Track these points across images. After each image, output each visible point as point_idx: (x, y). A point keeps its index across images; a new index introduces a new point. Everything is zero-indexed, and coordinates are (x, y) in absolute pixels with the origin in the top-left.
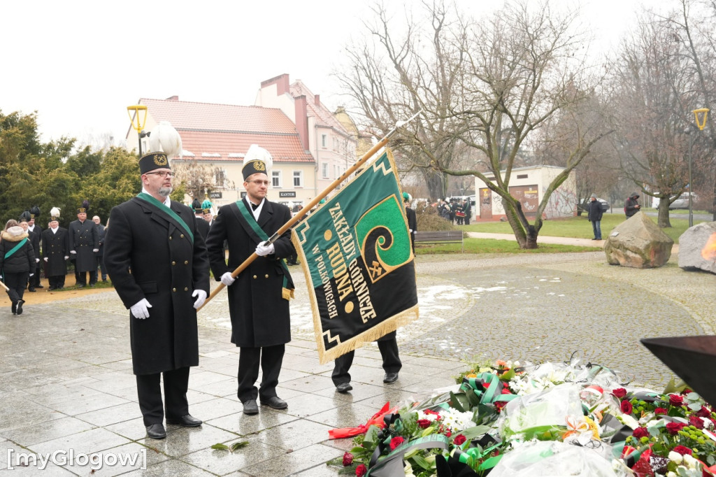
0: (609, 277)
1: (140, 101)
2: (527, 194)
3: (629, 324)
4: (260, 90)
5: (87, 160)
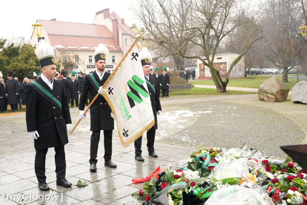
0: (259, 106)
1: (37, 21)
2: (222, 67)
3: (269, 129)
4: (95, 16)
5: (12, 50)
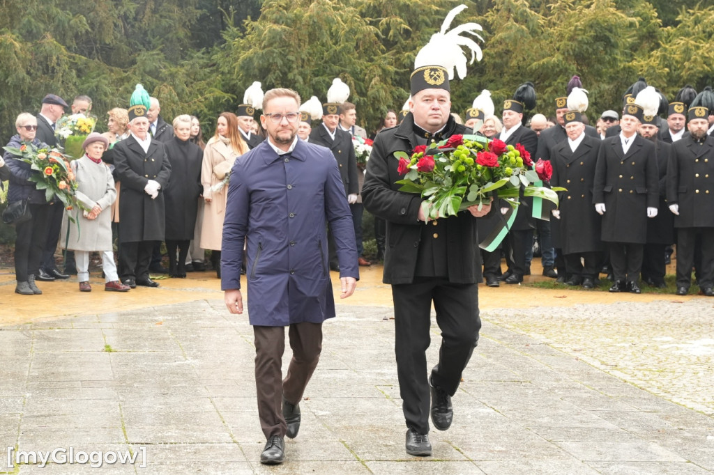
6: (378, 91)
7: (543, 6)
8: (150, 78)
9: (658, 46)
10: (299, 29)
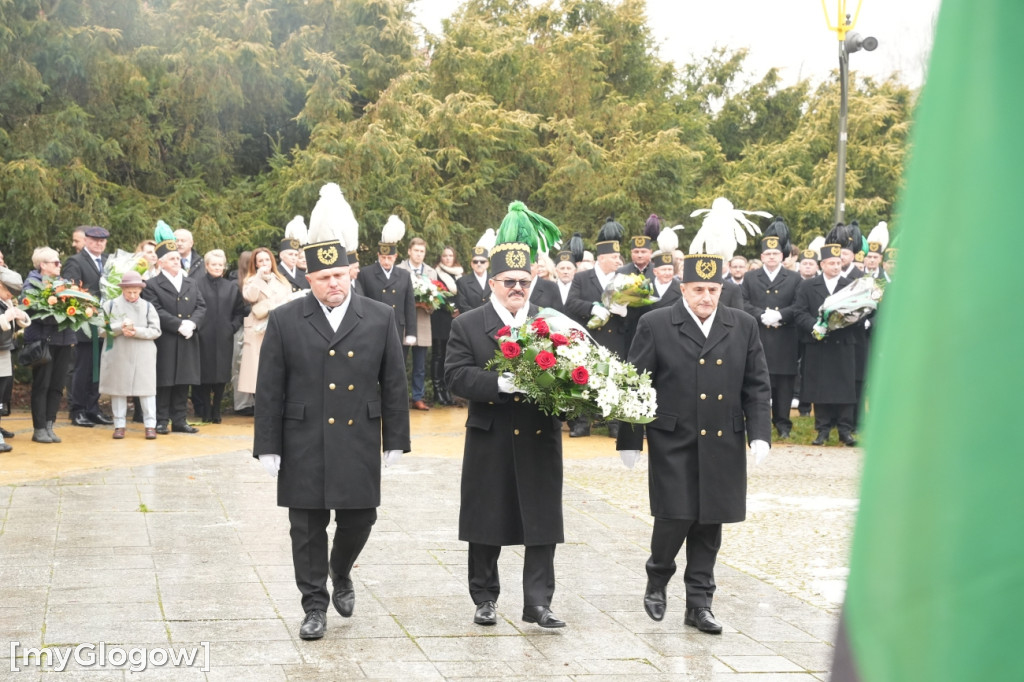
6: (435, 226)
7: (606, 137)
8: (190, 208)
9: (722, 181)
10: (351, 159)
